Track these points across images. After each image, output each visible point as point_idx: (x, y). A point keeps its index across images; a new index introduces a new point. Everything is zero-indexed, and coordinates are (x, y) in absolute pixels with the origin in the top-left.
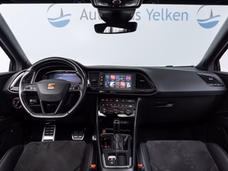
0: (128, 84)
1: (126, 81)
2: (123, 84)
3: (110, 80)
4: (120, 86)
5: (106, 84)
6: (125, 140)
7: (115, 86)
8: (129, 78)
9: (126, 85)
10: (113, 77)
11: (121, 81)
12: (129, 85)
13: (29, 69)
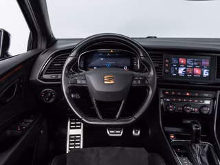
0: (205, 71)
1: (201, 67)
2: (197, 71)
3: (179, 65)
4: (193, 73)
5: (172, 71)
6: (206, 149)
7: (186, 74)
8: (206, 62)
9: (202, 73)
10: (182, 61)
11: (194, 67)
12: (206, 74)
13: (73, 54)
